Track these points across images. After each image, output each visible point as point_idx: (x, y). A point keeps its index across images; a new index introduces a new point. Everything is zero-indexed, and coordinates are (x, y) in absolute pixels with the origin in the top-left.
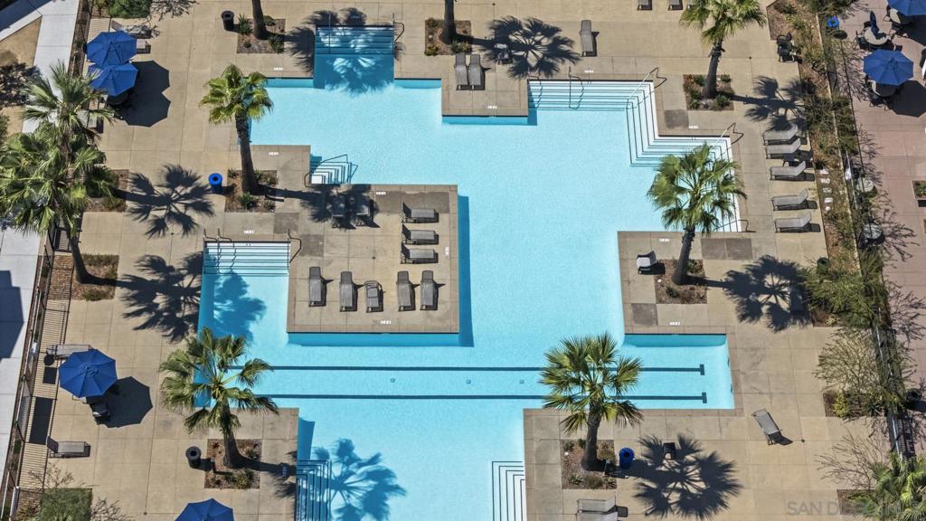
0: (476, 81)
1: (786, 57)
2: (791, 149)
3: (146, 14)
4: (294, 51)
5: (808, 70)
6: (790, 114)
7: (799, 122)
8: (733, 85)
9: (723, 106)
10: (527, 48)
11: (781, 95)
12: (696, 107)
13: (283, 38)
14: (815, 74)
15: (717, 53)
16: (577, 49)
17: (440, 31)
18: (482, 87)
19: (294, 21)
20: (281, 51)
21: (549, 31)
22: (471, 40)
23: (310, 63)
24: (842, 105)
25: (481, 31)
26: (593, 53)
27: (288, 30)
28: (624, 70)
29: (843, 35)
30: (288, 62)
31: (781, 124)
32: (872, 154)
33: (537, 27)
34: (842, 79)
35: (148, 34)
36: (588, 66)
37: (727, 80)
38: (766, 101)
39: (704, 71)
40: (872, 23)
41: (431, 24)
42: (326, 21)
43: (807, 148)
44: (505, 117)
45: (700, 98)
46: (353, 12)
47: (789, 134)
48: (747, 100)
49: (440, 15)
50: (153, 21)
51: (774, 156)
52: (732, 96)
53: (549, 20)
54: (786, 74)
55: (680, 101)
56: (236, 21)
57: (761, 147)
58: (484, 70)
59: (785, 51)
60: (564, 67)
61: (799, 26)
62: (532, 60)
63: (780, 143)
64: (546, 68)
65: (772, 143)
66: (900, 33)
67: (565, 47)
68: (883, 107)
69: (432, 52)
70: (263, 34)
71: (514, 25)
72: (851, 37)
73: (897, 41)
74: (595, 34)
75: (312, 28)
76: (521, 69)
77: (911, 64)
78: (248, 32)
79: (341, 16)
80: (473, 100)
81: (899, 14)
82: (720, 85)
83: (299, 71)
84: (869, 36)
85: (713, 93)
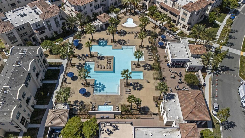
0: (116, 45)
1: (150, 43)
2: (150, 52)
3: (81, 38)
4: (96, 42)
5: (152, 44)
6: (150, 49)
7: (151, 50)
8: (144, 46)
9: (143, 48)
10: (122, 42)
11: (149, 47)
12: (140, 48)
13: (95, 41)
14: (153, 45)
15: (142, 42)
16: (127, 42)
17: (112, 41)
18: (117, 46)
19: (97, 40)
20: (95, 42)
21: (124, 41)
22: (116, 41)
23: (98, 43)
24: (156, 48)
25: (117, 40)
26: (129, 43)
27: (96, 40)
28: (132, 44)
29: (156, 41)
30: (96, 43)
31: (149, 50)
32: (159, 53)
33: (123, 40)
34: (156, 45)
35: (81, 40)
36: (128, 44)
37: (143, 45)
38: (148, 48)
39: (141, 45)
40: (159, 40)
41: (112, 40)
42: (100, 39)
43: (152, 52)
44: (119, 49)
45: (140, 47)
46: (103, 39)
47: (150, 51)
48: (146, 48)
49: (112, 39)
50: (81, 39)
51: (148, 53)
52: (144, 47)
53: (124, 39)
54: (150, 45)
55: (138, 48)
56: (90, 39)
57: (147, 52)
58: (117, 44)
59: (150, 42)
60: (126, 44)
61: (151, 40)
62: (122, 43)
63: (149, 52)
64: (124, 44)
65: (148, 52)
66: (162, 41)
67: (126, 42)
68: (160, 48)
69: (111, 42)
70: (93, 41)
71: (121, 40)
72: (157, 41)
73: (162, 42)
74: (129, 41)
75: (99, 40)
76: (121, 44)
77: (163, 43)
78: (92, 40)
79: (102, 39)
80: (116, 47)
81: (162, 39)
82: (143, 46)
83: (97, 44)
84: (159, 41)
85: (142, 47)
